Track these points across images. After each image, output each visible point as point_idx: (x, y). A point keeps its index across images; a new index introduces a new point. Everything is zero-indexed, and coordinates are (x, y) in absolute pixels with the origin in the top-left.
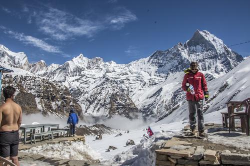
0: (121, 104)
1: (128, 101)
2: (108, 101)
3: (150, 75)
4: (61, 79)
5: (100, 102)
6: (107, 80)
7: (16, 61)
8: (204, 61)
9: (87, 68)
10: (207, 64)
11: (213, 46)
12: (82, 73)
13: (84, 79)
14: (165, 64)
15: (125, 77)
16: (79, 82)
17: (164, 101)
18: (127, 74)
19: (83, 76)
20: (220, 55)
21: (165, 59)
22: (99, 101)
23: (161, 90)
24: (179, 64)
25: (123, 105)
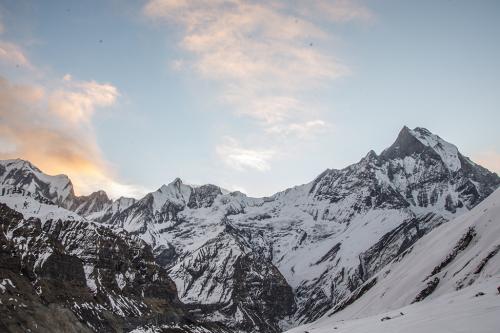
0: (256, 279)
1: (270, 272)
2: (230, 273)
3: (315, 218)
4: (138, 227)
5: (214, 275)
6: (229, 229)
7: (52, 191)
8: (422, 187)
9: (189, 205)
10: (429, 194)
11: (438, 157)
12: (179, 215)
13: (183, 227)
14: (344, 195)
15: (264, 222)
16: (173, 233)
17: (346, 271)
18: (269, 217)
19: (182, 221)
20: (455, 174)
21: (343, 186)
22: (213, 271)
23: (337, 247)
24: (373, 194)
25: (261, 281)
